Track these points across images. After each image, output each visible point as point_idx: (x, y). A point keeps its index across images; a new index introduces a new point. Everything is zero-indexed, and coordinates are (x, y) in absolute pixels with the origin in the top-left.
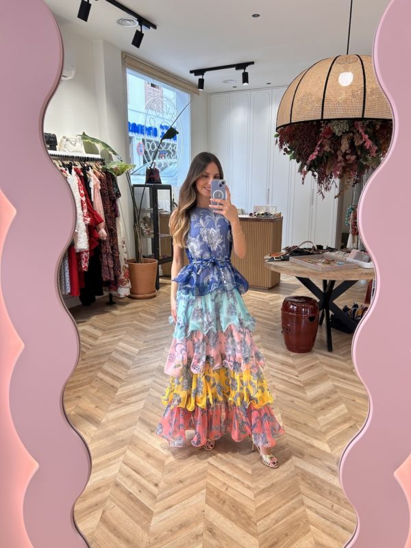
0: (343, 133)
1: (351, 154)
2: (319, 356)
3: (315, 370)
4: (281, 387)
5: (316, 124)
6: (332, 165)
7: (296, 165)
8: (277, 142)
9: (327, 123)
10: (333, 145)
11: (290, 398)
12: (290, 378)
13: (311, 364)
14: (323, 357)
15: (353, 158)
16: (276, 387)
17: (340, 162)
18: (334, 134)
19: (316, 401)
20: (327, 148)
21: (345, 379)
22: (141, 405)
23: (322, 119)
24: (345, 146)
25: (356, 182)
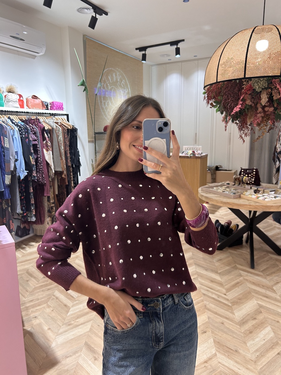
0: (262, 89)
1: (270, 106)
2: (241, 272)
3: (240, 287)
4: (212, 306)
5: (239, 82)
6: (252, 115)
7: (220, 116)
8: (205, 98)
9: (248, 81)
10: (253, 100)
11: (220, 319)
12: (219, 296)
13: (236, 281)
14: (246, 273)
15: (271, 109)
16: (208, 306)
17: (260, 113)
18: (254, 90)
19: (244, 323)
20: (248, 102)
21: (267, 297)
22: (88, 327)
23: (245, 78)
24: (264, 99)
25: (271, 129)
